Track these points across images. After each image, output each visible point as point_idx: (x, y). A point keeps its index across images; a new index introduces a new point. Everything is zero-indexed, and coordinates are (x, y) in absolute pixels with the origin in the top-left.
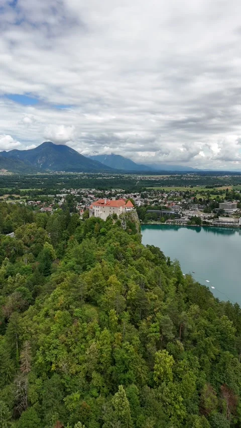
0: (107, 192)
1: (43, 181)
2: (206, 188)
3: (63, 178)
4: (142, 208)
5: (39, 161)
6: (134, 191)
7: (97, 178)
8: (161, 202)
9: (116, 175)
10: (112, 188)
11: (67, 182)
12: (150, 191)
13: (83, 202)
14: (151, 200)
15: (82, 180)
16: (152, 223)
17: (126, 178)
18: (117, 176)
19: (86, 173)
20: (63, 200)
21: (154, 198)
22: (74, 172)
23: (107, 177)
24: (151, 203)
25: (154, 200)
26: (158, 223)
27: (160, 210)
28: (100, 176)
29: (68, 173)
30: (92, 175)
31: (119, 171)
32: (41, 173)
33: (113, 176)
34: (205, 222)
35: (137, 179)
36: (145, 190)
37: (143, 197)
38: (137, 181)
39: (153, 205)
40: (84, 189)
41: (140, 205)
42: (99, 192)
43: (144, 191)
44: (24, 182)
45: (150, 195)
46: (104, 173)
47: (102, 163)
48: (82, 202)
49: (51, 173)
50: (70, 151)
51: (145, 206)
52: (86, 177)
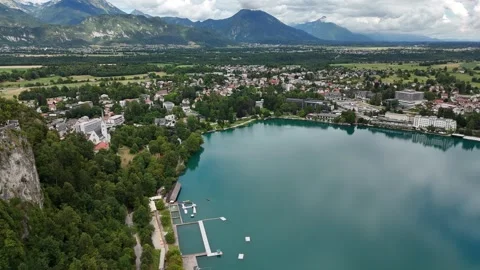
0: (272, 70)
1: (220, 55)
2: (421, 65)
5: (233, 32)
7: (289, 52)
10: (289, 64)
11: (247, 57)
12: (332, 69)
15: (268, 53)
16: (287, 117)
17: (327, 51)
18: (317, 49)
19: (282, 46)
20: (200, 80)
22: (270, 44)
23: (304, 49)
24: (308, 87)
26: (294, 117)
28: (297, 49)
30: (289, 48)
33: (312, 49)
34: (361, 120)
35: (340, 52)
36: (327, 67)
39: (309, 90)
40: (251, 66)
41: (288, 90)
42: (265, 70)
43: (322, 70)
46: (306, 44)
49: (244, 45)
52: (277, 51)
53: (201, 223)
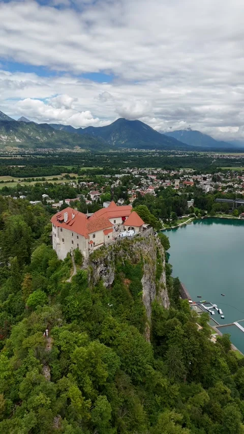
0: (173, 173)
1: (111, 159)
3: (133, 156)
4: (210, 196)
5: (112, 138)
6: (205, 172)
7: (168, 156)
8: (237, 188)
9: (191, 152)
10: (181, 167)
11: (135, 160)
12: (225, 172)
13: (141, 185)
14: (224, 185)
15: (152, 157)
16: (221, 217)
17: (202, 156)
18: (191, 154)
19: (158, 151)
20: (118, 181)
21: (229, 182)
22: (146, 149)
23: (180, 154)
24: (224, 188)
25: (228, 184)
26: (229, 217)
27: (234, 199)
28: (173, 153)
29: (140, 151)
30: (165, 153)
31: (194, 149)
32: (114, 150)
33: (187, 154)
35: (214, 157)
36: (220, 170)
37: (215, 180)
38: (213, 159)
39: (226, 191)
40: (148, 169)
41: (208, 191)
42: (165, 172)
43: (217, 172)
44: (91, 160)
45: (224, 177)
46: (178, 150)
47: (178, 139)
48: (139, 185)
49: (123, 150)
50: (144, 127)
51: (215, 192)
52: (157, 155)
53: (236, 323)
